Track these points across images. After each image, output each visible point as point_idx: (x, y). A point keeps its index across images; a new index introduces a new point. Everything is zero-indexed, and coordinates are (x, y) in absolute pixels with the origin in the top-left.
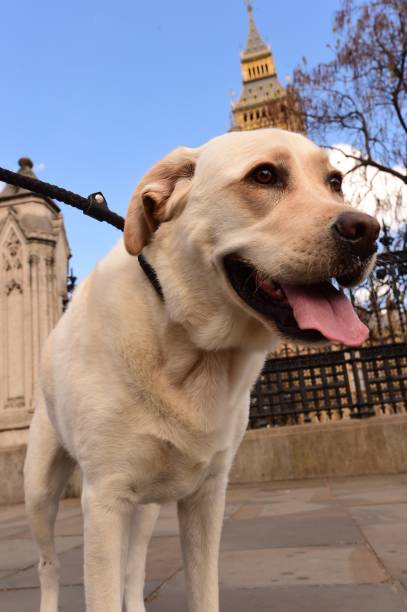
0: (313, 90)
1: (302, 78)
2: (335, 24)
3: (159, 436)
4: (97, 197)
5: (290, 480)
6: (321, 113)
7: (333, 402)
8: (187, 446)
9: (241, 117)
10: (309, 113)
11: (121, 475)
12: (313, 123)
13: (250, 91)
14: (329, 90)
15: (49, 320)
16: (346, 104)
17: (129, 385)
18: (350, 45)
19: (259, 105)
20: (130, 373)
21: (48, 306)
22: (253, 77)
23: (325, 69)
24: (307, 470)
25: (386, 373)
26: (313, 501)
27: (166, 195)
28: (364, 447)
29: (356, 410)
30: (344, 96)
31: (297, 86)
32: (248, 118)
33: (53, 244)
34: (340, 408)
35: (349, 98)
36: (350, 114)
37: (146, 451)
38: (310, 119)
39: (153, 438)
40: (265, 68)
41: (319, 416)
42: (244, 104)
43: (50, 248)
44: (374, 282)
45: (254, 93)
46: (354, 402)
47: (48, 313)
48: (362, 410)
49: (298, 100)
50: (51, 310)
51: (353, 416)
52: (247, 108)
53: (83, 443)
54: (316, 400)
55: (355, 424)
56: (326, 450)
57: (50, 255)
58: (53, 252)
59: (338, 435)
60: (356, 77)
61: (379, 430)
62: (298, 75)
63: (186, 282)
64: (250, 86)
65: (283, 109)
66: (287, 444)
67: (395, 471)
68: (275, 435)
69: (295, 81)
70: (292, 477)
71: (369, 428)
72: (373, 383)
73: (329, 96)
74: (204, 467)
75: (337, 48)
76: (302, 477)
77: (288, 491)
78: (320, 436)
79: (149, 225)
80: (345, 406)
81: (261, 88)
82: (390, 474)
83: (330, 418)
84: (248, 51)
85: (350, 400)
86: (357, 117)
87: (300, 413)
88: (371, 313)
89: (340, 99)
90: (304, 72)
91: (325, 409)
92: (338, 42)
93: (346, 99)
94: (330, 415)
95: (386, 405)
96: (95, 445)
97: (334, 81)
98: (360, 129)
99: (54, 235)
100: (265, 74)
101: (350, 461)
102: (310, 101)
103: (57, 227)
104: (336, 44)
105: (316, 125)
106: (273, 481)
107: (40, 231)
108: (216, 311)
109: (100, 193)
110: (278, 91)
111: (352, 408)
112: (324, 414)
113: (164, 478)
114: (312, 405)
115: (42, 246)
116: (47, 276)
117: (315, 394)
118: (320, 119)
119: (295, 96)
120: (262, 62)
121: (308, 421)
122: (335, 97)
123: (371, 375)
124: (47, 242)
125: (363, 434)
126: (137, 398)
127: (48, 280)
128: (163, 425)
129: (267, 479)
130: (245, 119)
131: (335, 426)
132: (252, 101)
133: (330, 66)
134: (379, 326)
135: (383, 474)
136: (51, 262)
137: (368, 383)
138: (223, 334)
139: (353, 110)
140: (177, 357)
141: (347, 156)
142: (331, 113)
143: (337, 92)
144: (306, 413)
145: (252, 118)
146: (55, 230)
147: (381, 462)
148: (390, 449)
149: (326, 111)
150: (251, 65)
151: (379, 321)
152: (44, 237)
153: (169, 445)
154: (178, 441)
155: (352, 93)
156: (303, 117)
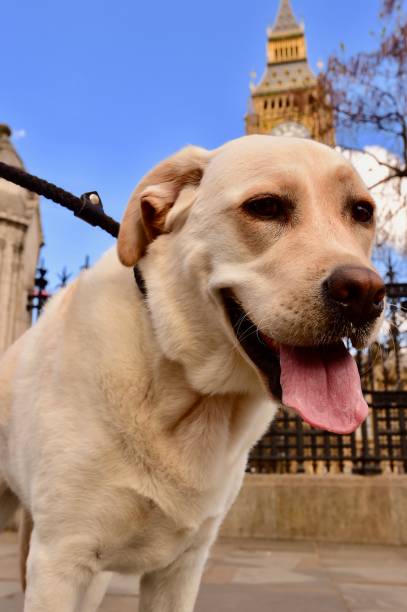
0: (348, 83)
1: (337, 67)
2: (383, 9)
3: (140, 492)
4: (92, 197)
5: (272, 540)
6: (355, 111)
7: (334, 452)
8: (174, 509)
9: (261, 104)
10: (342, 108)
11: (86, 538)
12: (344, 121)
13: (275, 75)
14: (368, 84)
15: (9, 316)
16: (386, 103)
17: (108, 424)
18: (398, 35)
19: (283, 92)
20: (108, 409)
21: (10, 300)
22: (279, 59)
23: (365, 60)
24: (294, 531)
25: (400, 425)
26: (297, 570)
27: (170, 201)
28: (364, 510)
29: (360, 465)
30: (383, 94)
31: (330, 75)
32: (269, 106)
33: (25, 228)
34: (341, 460)
35: (389, 95)
36: (389, 115)
37: (121, 508)
38: (342, 116)
39: (132, 492)
40: (294, 51)
41: (315, 466)
42: (266, 89)
43: (19, 233)
44: (397, 315)
45: (278, 78)
46: (359, 454)
47: (9, 308)
48: (367, 465)
49: (331, 92)
50: (13, 305)
51: (355, 471)
52: (269, 94)
53: (42, 491)
54: (314, 447)
55: (357, 481)
56: (319, 509)
57: (19, 240)
58: (23, 238)
59: (336, 491)
60: (400, 73)
61: (384, 491)
62: (334, 64)
63: (182, 311)
64: (276, 69)
65: (311, 99)
66: (274, 496)
67: (398, 543)
68: (260, 484)
69: (329, 69)
70: (275, 536)
71: (374, 488)
72: (383, 434)
73: (367, 91)
74: (190, 534)
75: (383, 36)
76: (288, 537)
77: (269, 553)
78: (314, 491)
79: (147, 233)
80: (348, 459)
81: (287, 73)
82: (392, 546)
83: (328, 470)
84: (278, 28)
85: (354, 451)
86: (397, 120)
87: (292, 459)
88: (389, 350)
89: (380, 96)
90: (340, 61)
91: (323, 459)
92: (384, 30)
93: (386, 97)
94: (328, 466)
95: (395, 463)
96: (59, 495)
97: (375, 74)
98: (398, 134)
99: (28, 218)
100: (294, 57)
101: (347, 524)
102: (344, 94)
103: (31, 208)
104: (381, 32)
105: (348, 123)
106: (253, 539)
107: (10, 211)
108: (215, 349)
109: (95, 193)
110: (308, 79)
111: (355, 461)
112: (321, 464)
113: (137, 543)
114: (308, 452)
115: (12, 230)
116: (13, 265)
117: (313, 440)
118: (353, 117)
119: (327, 87)
120: (293, 43)
121: (301, 471)
122: (373, 93)
123: (382, 425)
124: (17, 225)
125: (364, 495)
126: (117, 441)
127: (13, 271)
128: (147, 480)
129: (246, 534)
130: (265, 106)
131: (332, 481)
132: (274, 87)
133: (372, 56)
134: (397, 367)
135: (384, 545)
136: (20, 249)
137: (377, 433)
138: (222, 376)
139: (393, 110)
140: (171, 397)
141: (381, 164)
142: (367, 112)
143: (377, 89)
144: (301, 461)
145: (273, 106)
146: (29, 212)
147: (383, 531)
148: (394, 515)
149: (361, 109)
150: (279, 45)
151: (397, 362)
152: (15, 218)
153: (151, 503)
154: (164, 500)
155: (393, 91)
156: (335, 112)
